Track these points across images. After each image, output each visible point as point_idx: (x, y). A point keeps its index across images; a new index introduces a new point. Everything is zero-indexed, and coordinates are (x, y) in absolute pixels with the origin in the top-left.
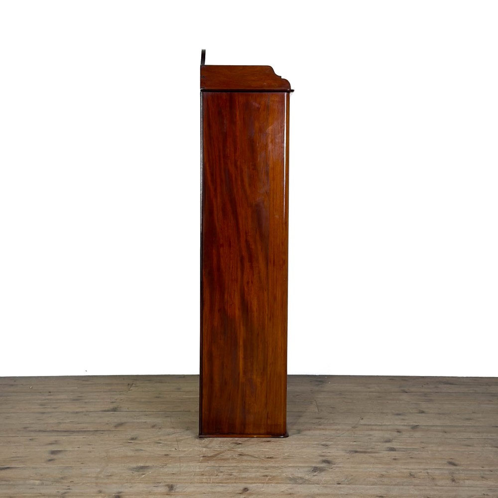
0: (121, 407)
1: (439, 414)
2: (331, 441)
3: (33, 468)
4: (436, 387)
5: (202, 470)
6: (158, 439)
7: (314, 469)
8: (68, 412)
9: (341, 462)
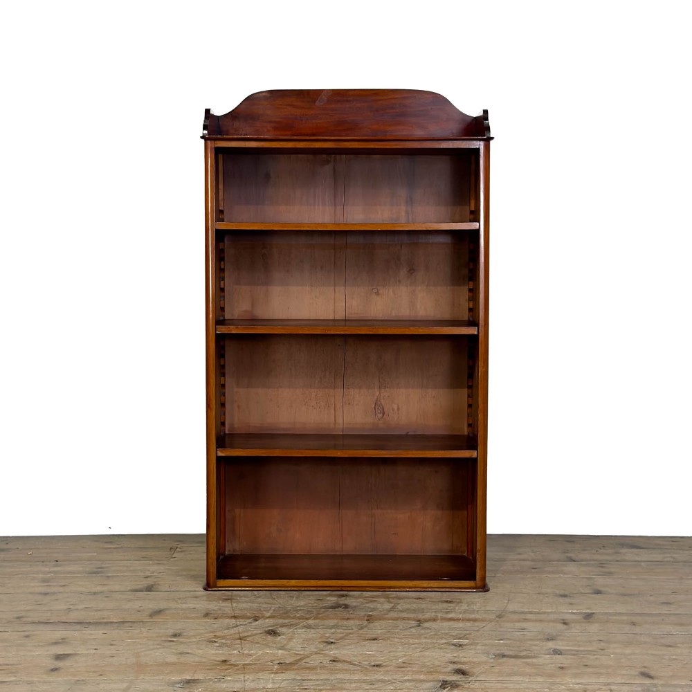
0: (158, 585)
1: (624, 595)
2: (467, 639)
3: (29, 683)
4: (617, 553)
5: (277, 686)
6: (211, 635)
7: (442, 685)
8: (81, 593)
9: (482, 673)
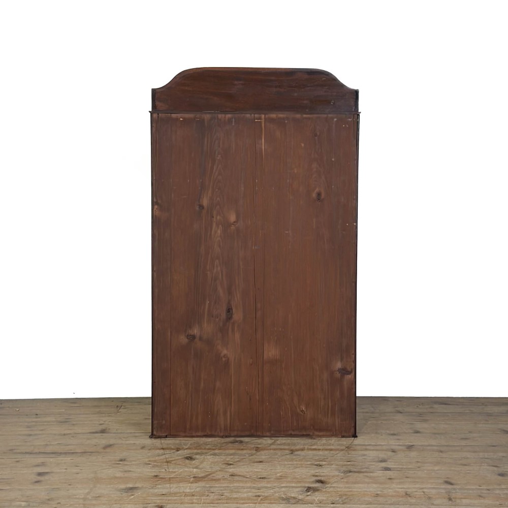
0: (109, 429)
1: (435, 434)
2: (325, 461)
3: (20, 490)
4: (431, 407)
5: (192, 491)
6: (147, 460)
7: (307, 489)
8: (55, 434)
9: (335, 482)
